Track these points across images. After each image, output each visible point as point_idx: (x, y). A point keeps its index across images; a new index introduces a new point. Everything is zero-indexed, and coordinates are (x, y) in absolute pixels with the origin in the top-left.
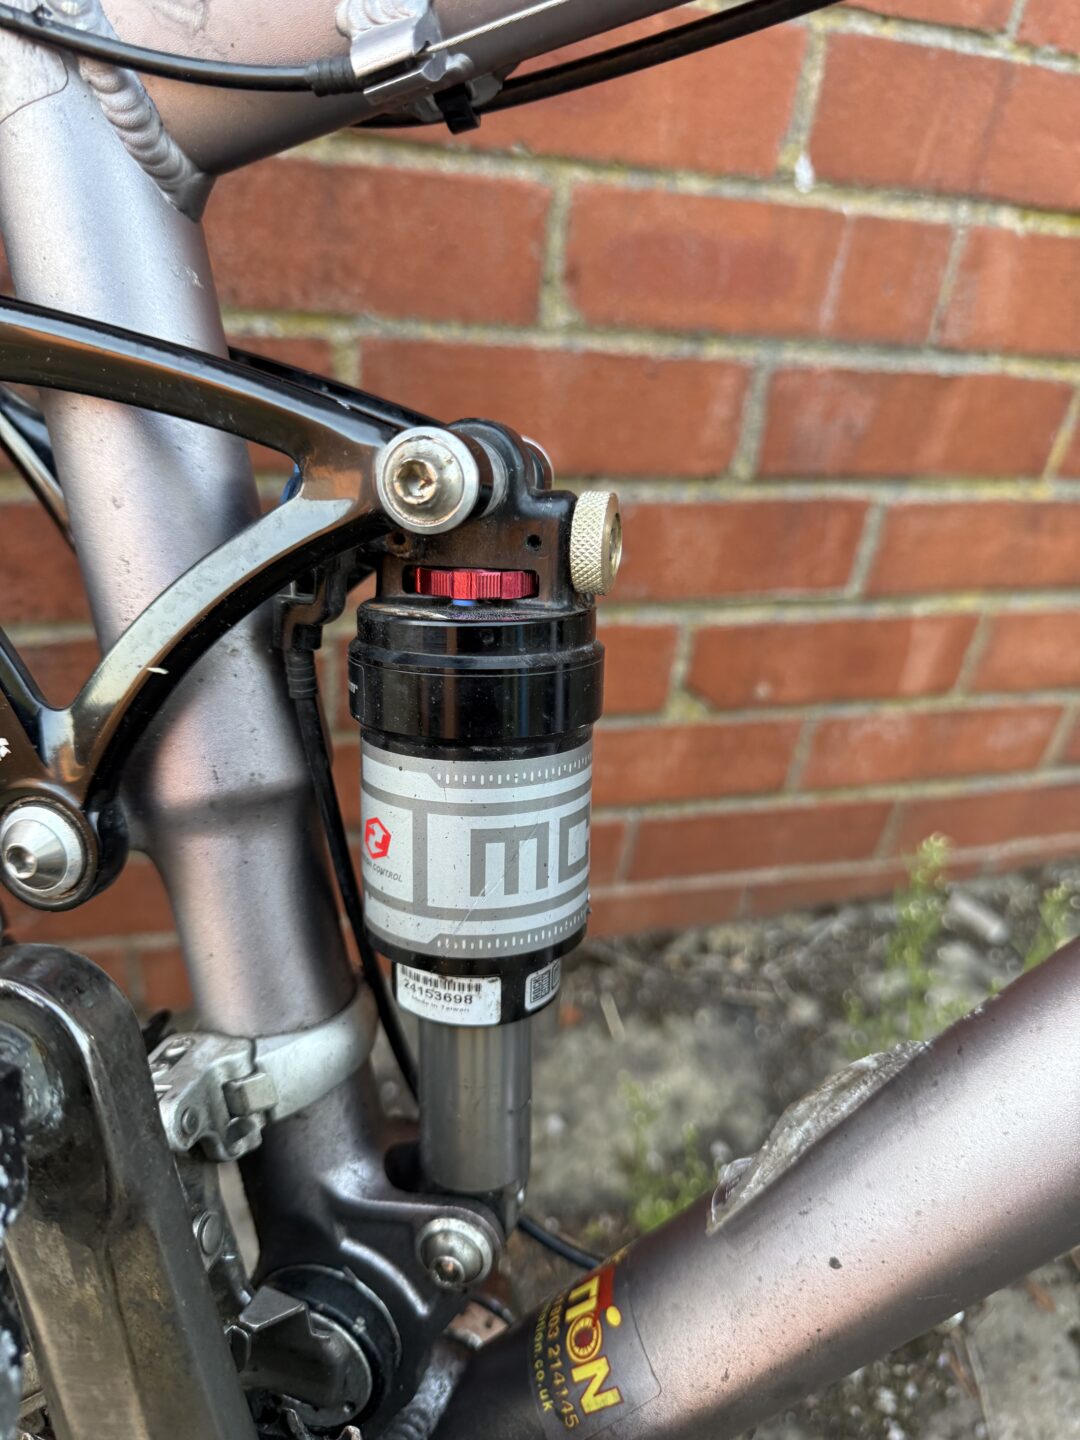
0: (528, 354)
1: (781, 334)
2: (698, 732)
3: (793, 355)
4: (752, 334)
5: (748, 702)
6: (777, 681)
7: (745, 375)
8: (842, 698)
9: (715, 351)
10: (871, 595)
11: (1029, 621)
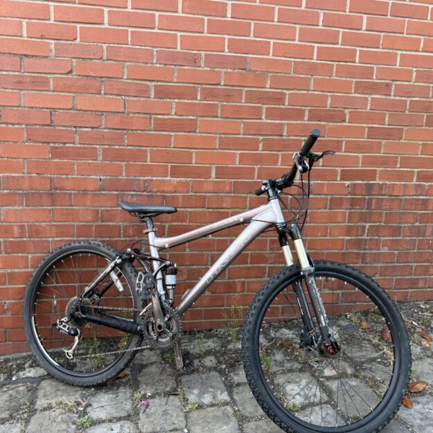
0: (185, 254)
1: (211, 251)
2: (210, 296)
3: (213, 252)
4: (208, 251)
5: (216, 292)
6: (220, 290)
7: (208, 255)
8: (229, 292)
9: (204, 252)
10: (229, 279)
11: (253, 282)
